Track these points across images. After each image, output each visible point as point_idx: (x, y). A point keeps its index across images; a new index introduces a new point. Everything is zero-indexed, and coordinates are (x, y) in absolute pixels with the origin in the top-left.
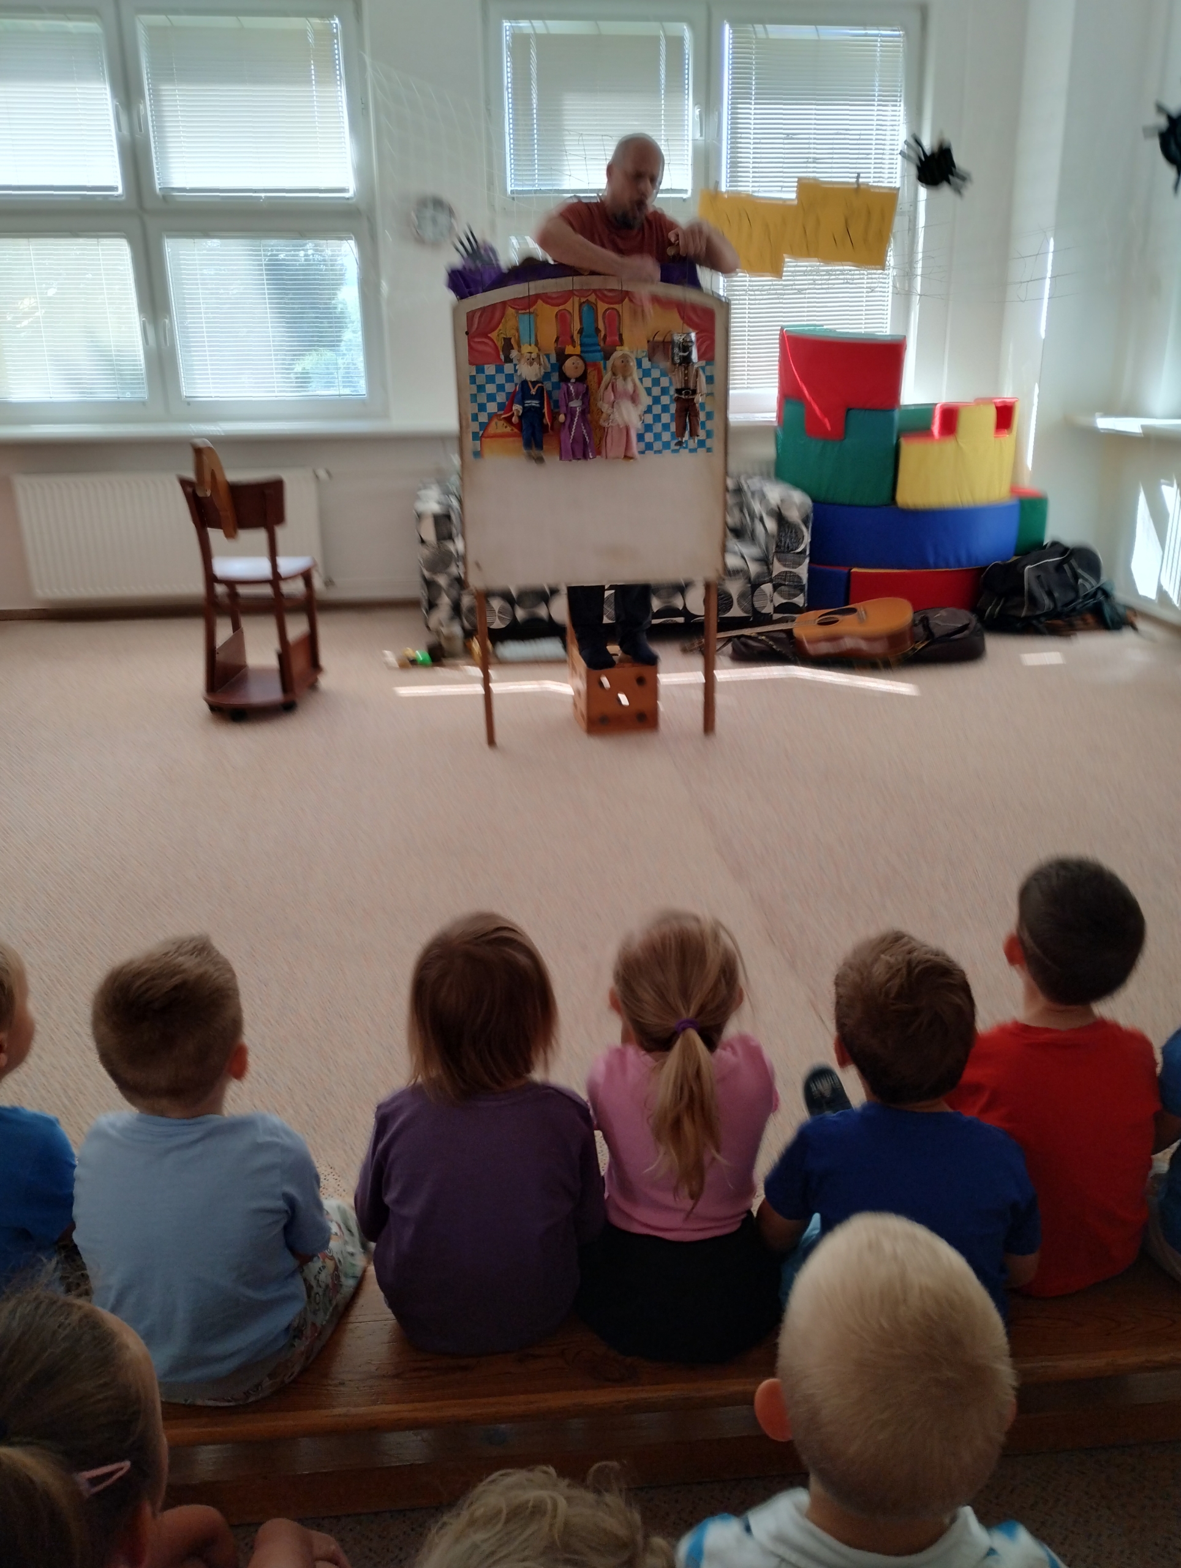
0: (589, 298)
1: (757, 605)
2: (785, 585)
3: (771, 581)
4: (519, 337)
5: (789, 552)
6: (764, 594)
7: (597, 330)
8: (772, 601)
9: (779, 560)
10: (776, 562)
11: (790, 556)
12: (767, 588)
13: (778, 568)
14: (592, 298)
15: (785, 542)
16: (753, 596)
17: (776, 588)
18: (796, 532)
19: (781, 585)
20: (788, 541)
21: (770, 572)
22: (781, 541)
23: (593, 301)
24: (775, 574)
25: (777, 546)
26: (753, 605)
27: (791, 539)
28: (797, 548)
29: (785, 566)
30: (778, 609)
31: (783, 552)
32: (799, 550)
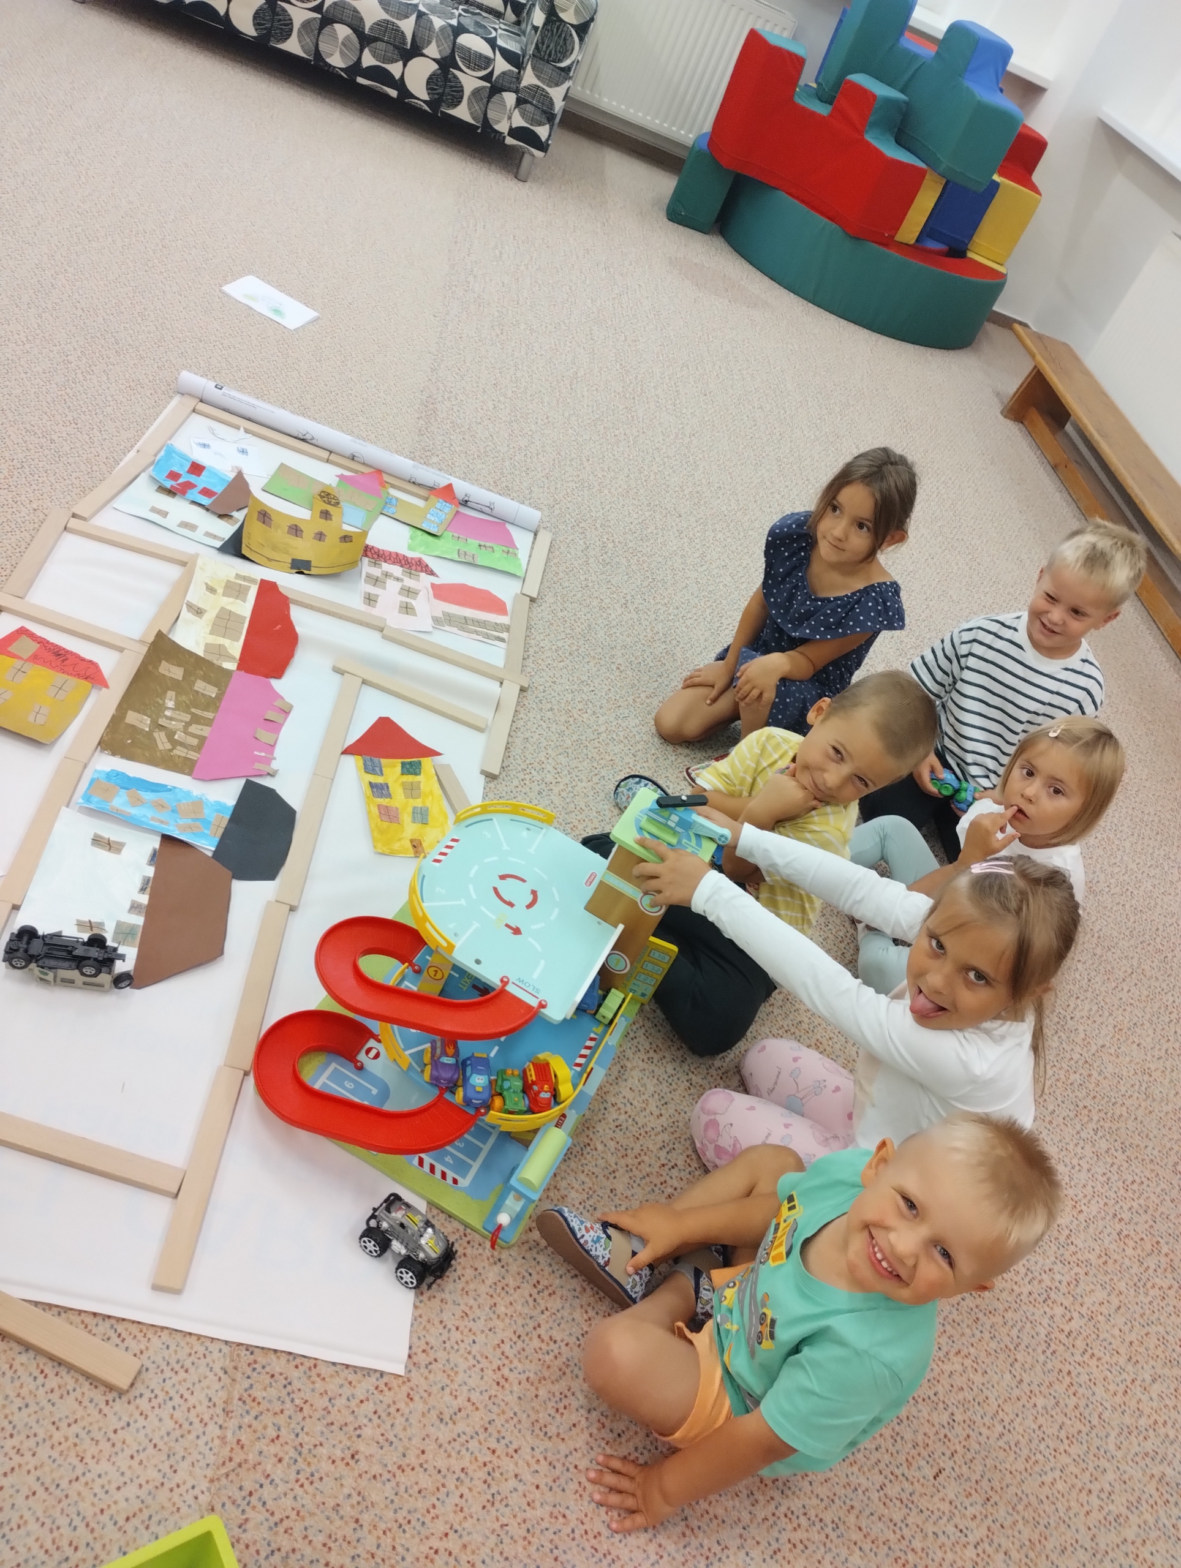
1: (491, 115)
2: (532, 104)
3: (516, 91)
5: (548, 62)
6: (503, 103)
8: (510, 118)
9: (533, 68)
10: (529, 67)
11: (548, 69)
12: (510, 98)
13: (529, 78)
15: (548, 46)
16: (488, 102)
17: (520, 102)
18: (565, 39)
19: (526, 102)
20: (552, 46)
21: (519, 79)
22: (543, 44)
24: (524, 83)
25: (537, 45)
26: (485, 114)
27: (557, 44)
28: (560, 61)
29: (538, 77)
30: (515, 132)
31: (542, 59)
32: (563, 65)
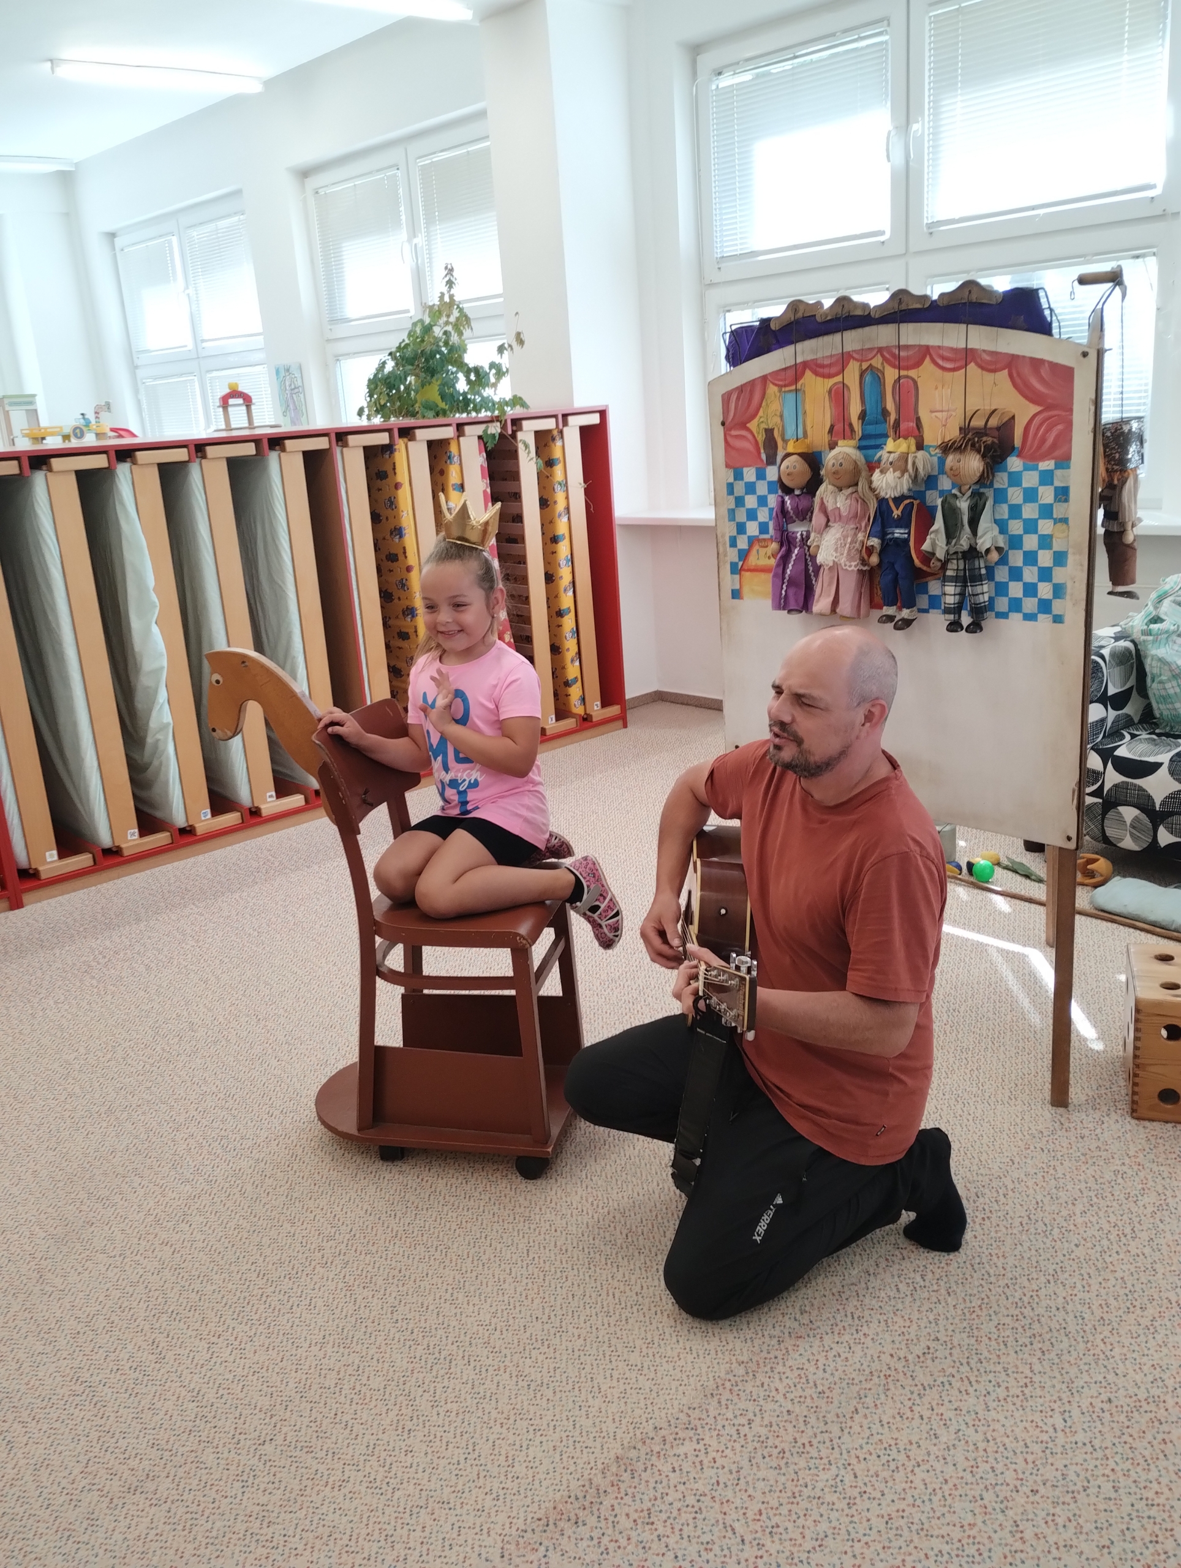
0: (874, 362)
4: (783, 426)
7: (885, 413)
14: (877, 362)
23: (879, 366)
